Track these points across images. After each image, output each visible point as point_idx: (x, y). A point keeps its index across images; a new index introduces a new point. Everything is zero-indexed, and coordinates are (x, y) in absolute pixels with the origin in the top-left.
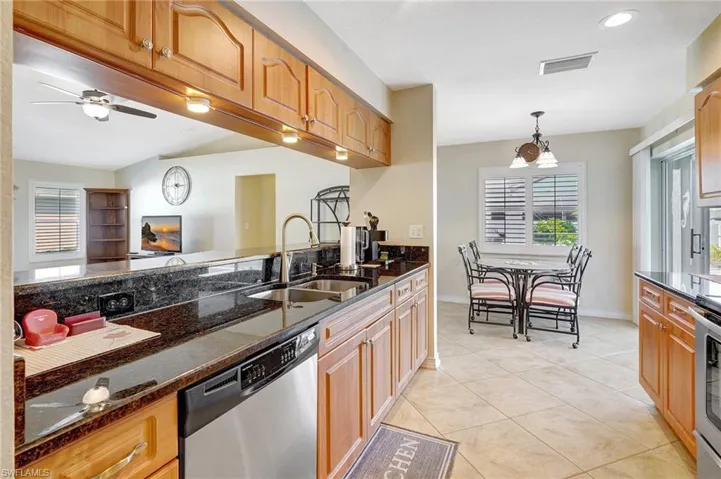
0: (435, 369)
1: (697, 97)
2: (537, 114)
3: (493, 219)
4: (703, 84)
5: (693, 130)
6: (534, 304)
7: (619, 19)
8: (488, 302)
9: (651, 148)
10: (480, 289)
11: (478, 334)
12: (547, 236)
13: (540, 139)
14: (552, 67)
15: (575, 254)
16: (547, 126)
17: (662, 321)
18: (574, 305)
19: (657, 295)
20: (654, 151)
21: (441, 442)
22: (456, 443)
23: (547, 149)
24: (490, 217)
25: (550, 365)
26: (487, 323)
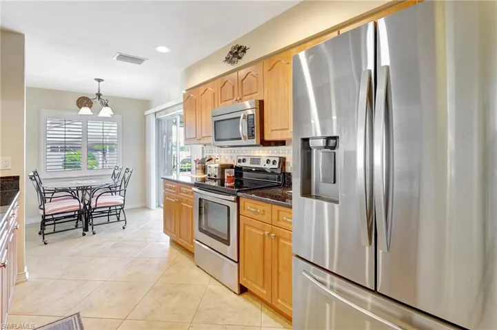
0: (27, 281)
1: (184, 94)
2: (99, 80)
3: (52, 151)
4: (187, 90)
5: (182, 106)
6: (98, 208)
7: (162, 49)
8: (55, 216)
9: (156, 113)
10: (51, 207)
11: (52, 243)
12: (74, 164)
13: (101, 97)
14: (122, 57)
15: (116, 172)
16: (105, 90)
17: (177, 198)
18: (123, 202)
19: (174, 186)
20: (157, 114)
21: (64, 321)
22: (78, 314)
23: (107, 105)
24: (49, 150)
25: (115, 243)
26: (55, 232)
